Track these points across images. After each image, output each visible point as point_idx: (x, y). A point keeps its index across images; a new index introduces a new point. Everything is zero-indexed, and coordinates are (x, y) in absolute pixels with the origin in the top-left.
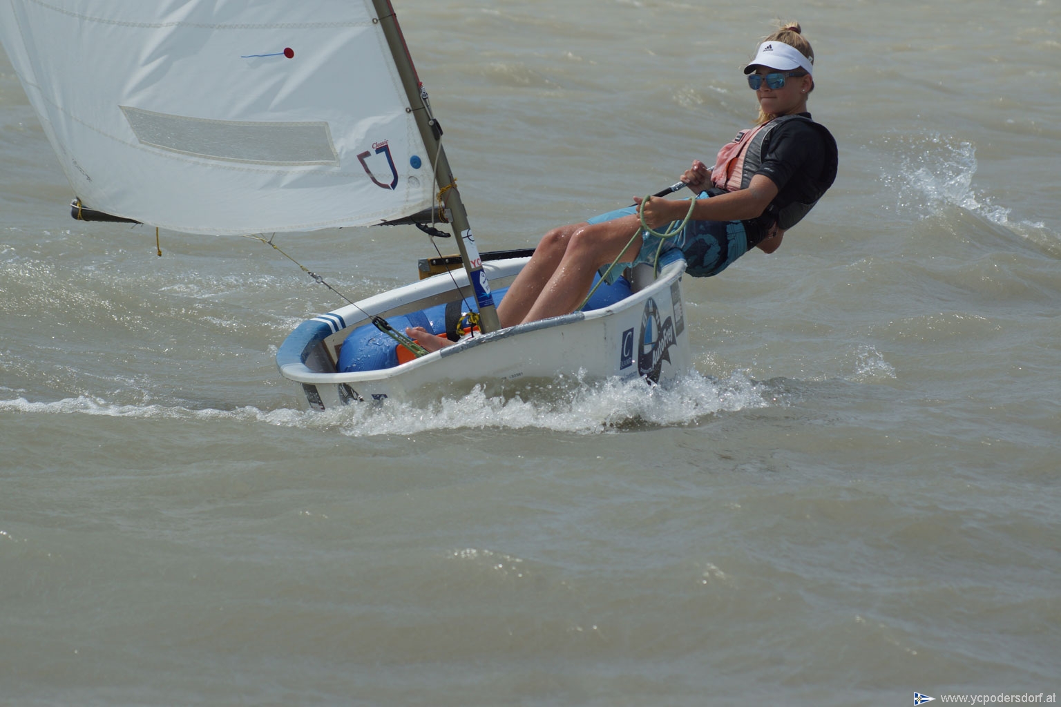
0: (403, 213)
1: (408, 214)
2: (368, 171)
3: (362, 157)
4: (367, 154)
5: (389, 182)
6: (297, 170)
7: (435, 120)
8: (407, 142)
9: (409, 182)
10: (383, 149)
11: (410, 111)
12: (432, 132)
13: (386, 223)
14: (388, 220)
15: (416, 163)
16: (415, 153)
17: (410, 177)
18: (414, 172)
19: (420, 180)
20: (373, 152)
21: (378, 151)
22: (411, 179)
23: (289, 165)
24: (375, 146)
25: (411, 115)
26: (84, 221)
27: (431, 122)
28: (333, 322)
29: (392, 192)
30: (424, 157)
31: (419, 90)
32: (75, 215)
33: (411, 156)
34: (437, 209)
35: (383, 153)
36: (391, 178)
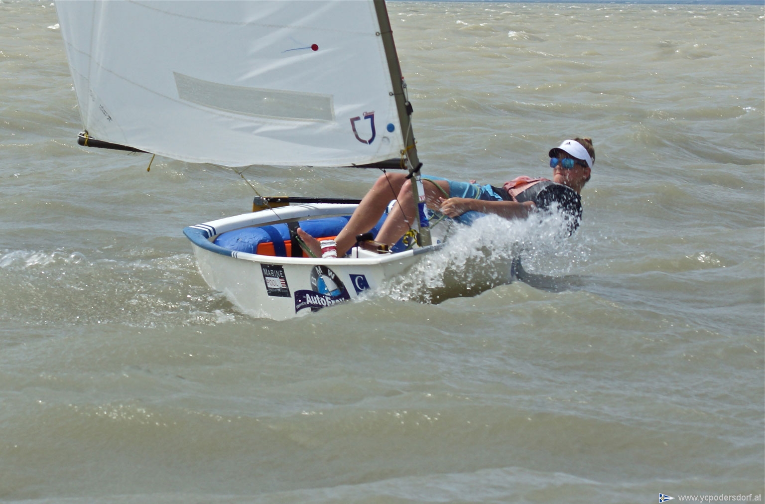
0: (372, 160)
2: (354, 130)
3: (353, 121)
4: (358, 119)
5: (367, 139)
7: (409, 103)
8: (389, 113)
9: (382, 140)
11: (392, 94)
12: (406, 110)
13: (354, 166)
14: (357, 165)
15: (391, 128)
16: (391, 122)
17: (385, 137)
18: (388, 134)
19: (391, 140)
20: (362, 118)
21: (366, 117)
22: (386, 139)
24: (365, 114)
25: (393, 98)
26: (87, 147)
27: (407, 104)
28: (209, 230)
29: (368, 146)
30: (397, 126)
31: (402, 82)
32: (81, 142)
33: (388, 123)
34: (399, 160)
35: (369, 120)
36: (370, 137)
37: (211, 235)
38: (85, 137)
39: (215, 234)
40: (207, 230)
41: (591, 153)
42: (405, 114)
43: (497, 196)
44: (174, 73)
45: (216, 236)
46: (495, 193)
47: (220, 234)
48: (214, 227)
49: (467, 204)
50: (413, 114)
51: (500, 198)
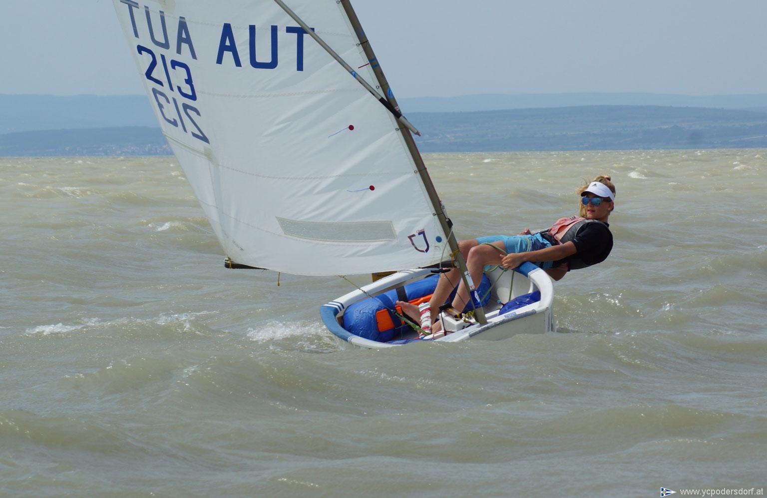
0: (431, 263)
1: (433, 264)
2: (413, 244)
3: (410, 238)
4: (414, 235)
5: (424, 249)
6: (373, 245)
7: (449, 219)
8: (435, 229)
9: (435, 249)
10: (422, 233)
11: (435, 214)
12: (447, 224)
15: (439, 239)
16: (438, 235)
18: (438, 244)
19: (441, 248)
21: (420, 234)
22: (437, 248)
23: (370, 242)
24: (418, 232)
25: (436, 217)
26: (232, 269)
27: (447, 220)
28: (338, 306)
29: (425, 254)
30: (443, 237)
31: (440, 205)
32: (227, 266)
33: (436, 236)
34: (450, 261)
35: (422, 235)
36: (426, 247)
37: (341, 310)
38: (229, 262)
39: (343, 308)
40: (337, 307)
41: (612, 189)
42: (448, 228)
43: (546, 242)
44: (276, 217)
45: (345, 309)
46: (544, 240)
47: (348, 307)
48: (342, 302)
49: (522, 257)
50: (453, 226)
51: (548, 242)
